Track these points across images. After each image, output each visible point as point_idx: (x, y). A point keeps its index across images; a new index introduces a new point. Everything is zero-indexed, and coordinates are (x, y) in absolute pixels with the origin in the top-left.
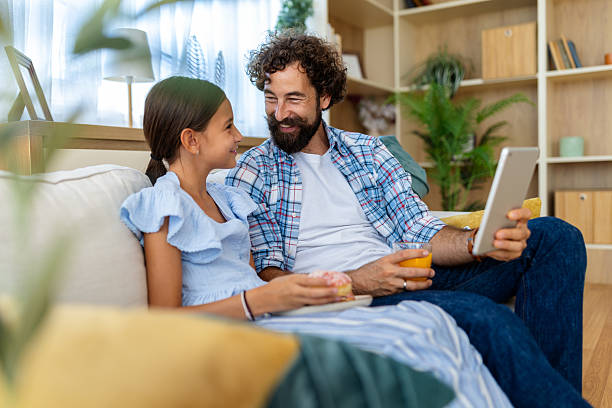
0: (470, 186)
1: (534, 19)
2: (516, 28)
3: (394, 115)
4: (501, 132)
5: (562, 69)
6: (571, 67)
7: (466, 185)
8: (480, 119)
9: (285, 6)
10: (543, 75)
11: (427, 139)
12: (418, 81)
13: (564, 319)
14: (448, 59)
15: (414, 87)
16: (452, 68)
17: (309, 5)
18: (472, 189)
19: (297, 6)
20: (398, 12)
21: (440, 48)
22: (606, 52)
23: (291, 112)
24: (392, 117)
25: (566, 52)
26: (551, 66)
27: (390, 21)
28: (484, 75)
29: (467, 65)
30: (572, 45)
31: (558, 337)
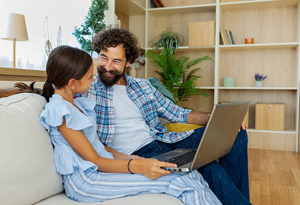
0: (182, 100)
1: (214, 19)
2: (206, 23)
3: (144, 61)
4: (197, 74)
5: (226, 44)
6: (230, 44)
7: (180, 99)
8: (188, 67)
9: (94, 3)
10: (217, 47)
11: (162, 75)
12: (157, 45)
13: (241, 168)
14: (172, 35)
15: (155, 48)
16: (174, 39)
17: (106, 3)
18: (183, 101)
19: (100, 3)
20: (147, 9)
21: (168, 29)
22: (246, 38)
23: (114, 67)
24: (143, 62)
25: (228, 37)
26: (221, 43)
27: (144, 13)
28: (190, 45)
29: (181, 39)
30: (230, 33)
31: (239, 176)
